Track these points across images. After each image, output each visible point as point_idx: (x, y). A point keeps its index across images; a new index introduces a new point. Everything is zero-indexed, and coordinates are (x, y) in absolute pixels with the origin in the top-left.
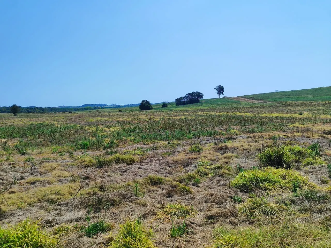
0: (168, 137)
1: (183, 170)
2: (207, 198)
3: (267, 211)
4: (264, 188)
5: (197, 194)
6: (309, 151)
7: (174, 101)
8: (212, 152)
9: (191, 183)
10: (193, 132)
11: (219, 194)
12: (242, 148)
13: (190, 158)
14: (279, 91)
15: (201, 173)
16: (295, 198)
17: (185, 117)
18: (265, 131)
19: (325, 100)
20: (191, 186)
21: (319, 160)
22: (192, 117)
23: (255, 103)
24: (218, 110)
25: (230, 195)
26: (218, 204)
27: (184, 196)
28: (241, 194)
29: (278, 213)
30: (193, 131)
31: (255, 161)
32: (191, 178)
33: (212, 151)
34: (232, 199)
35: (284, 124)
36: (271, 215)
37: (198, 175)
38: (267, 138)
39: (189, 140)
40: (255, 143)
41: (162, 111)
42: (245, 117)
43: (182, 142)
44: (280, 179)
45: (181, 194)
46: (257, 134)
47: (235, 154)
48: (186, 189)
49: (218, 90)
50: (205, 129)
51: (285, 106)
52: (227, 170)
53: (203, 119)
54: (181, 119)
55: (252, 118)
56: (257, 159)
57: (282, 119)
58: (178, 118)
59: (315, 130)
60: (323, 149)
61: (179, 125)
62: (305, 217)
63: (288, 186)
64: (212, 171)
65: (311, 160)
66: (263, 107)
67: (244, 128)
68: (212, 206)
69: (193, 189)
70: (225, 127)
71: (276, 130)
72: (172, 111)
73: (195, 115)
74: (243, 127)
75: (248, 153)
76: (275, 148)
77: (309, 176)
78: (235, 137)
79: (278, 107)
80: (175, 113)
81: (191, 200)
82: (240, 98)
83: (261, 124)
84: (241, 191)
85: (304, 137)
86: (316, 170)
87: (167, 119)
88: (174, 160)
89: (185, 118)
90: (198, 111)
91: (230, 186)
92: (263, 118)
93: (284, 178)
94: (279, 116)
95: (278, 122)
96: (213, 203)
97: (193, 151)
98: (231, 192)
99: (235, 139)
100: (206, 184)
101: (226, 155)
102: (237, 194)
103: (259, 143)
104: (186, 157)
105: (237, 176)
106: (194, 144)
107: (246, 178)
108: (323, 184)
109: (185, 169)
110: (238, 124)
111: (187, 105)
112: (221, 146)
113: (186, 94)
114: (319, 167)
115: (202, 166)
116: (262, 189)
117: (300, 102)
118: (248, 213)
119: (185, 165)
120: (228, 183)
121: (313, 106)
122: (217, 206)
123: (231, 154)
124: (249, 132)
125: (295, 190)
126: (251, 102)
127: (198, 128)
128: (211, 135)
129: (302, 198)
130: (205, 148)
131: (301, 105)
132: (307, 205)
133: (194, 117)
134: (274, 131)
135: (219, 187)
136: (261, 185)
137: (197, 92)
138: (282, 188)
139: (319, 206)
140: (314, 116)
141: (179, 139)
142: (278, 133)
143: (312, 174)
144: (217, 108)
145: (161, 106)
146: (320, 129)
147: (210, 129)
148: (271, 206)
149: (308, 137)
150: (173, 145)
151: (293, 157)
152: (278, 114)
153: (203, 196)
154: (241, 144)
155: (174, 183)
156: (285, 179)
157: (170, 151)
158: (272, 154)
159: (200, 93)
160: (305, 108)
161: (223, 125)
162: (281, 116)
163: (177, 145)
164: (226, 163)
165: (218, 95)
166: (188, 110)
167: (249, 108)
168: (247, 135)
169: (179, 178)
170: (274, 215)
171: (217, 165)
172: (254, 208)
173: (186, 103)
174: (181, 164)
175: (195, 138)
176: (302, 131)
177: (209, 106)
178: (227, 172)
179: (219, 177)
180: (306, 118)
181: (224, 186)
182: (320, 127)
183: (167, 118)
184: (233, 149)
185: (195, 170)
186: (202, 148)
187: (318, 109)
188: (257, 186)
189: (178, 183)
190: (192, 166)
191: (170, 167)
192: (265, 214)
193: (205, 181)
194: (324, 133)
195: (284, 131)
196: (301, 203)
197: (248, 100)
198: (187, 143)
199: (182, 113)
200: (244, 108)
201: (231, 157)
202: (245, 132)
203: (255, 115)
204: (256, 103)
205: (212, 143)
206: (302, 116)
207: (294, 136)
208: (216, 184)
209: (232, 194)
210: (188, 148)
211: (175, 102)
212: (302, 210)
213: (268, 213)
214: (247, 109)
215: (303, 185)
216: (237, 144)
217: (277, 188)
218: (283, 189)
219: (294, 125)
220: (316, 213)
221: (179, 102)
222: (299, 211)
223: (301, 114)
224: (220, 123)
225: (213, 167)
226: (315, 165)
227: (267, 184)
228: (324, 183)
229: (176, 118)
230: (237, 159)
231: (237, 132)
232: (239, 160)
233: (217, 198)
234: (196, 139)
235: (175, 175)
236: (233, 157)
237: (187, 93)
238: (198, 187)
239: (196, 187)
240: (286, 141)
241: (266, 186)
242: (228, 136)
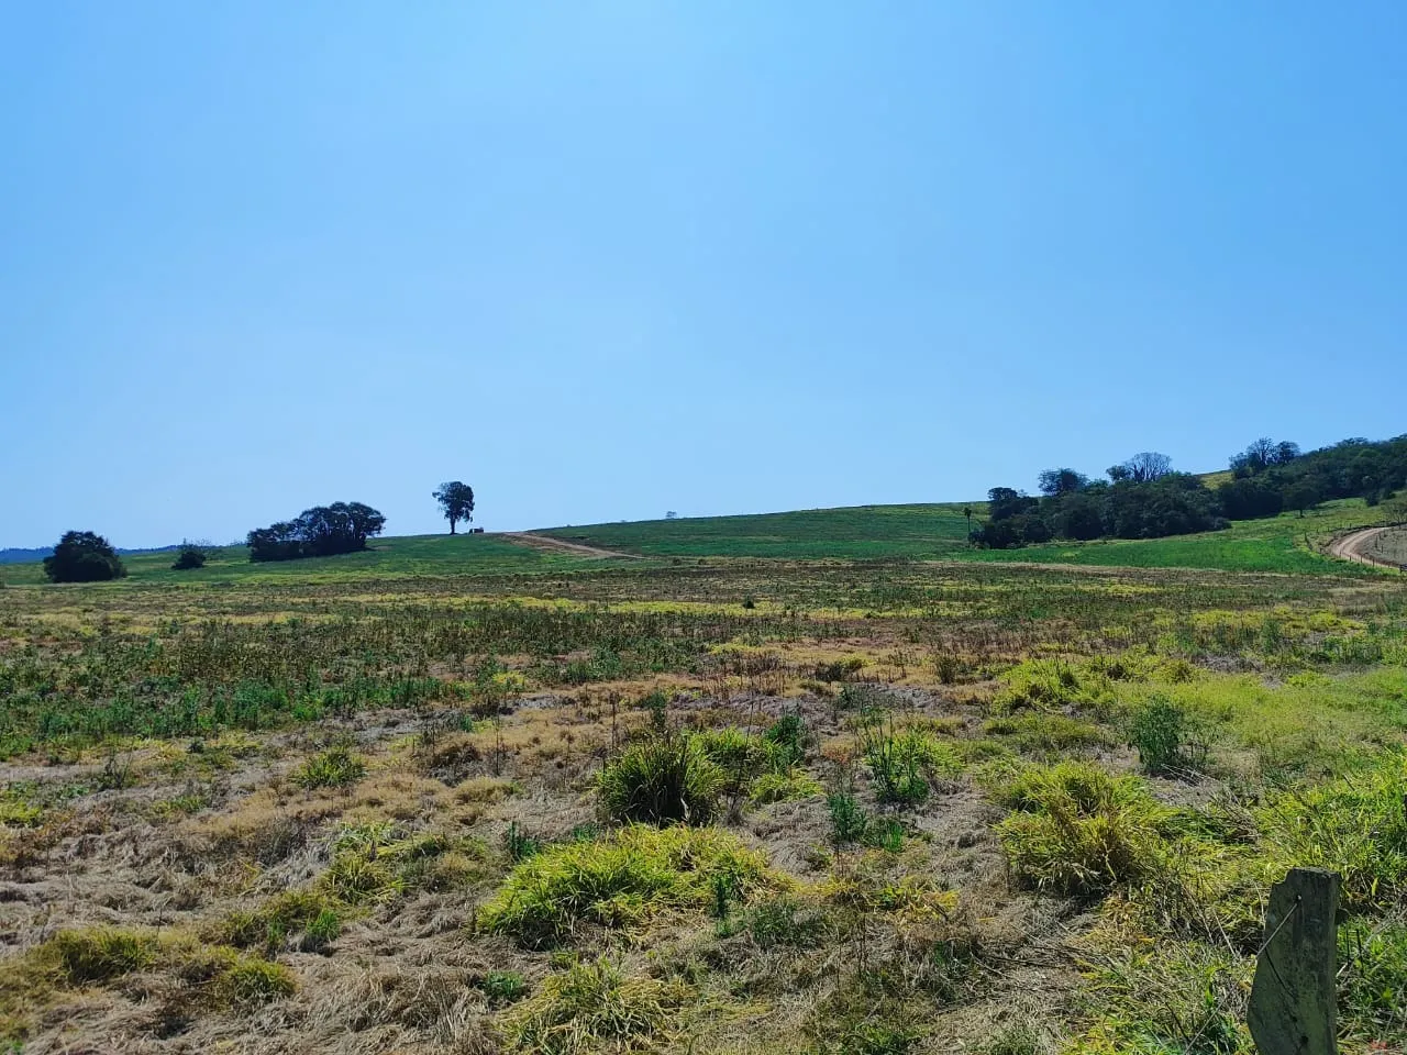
0: (196, 720)
1: (261, 877)
2: (364, 1006)
3: (617, 1017)
4: (612, 916)
5: (319, 991)
6: (769, 747)
7: (244, 539)
8: (405, 779)
9: (297, 939)
10: (324, 688)
11: (424, 976)
12: (537, 748)
13: (298, 818)
14: (680, 516)
15: (349, 882)
16: (718, 946)
17: (292, 615)
18: (628, 673)
19: (822, 555)
20: (292, 958)
21: (804, 779)
22: (326, 619)
23: (594, 558)
24: (448, 587)
25: (472, 972)
26: (414, 1025)
27: (250, 1013)
28: (518, 959)
29: (659, 1018)
30: (325, 681)
31: (582, 805)
32: (293, 915)
33: (410, 770)
34: (480, 988)
35: (694, 645)
36: (633, 1033)
37: (333, 897)
38: (632, 702)
39: (301, 730)
40: (585, 726)
41: (177, 588)
42: (556, 616)
43: (262, 737)
44: (672, 872)
45: (238, 1008)
46: (595, 687)
47: (505, 780)
48: (263, 974)
49: (447, 501)
50: (381, 673)
51: (699, 575)
52: (468, 853)
53: (376, 627)
54: (271, 623)
55: (579, 620)
56: (592, 794)
57: (688, 621)
58: (259, 620)
59: (792, 664)
60: (813, 734)
61: (257, 655)
62: (752, 1019)
63: (698, 895)
64: (403, 868)
65: (776, 781)
66: (624, 574)
67: (546, 662)
68: (387, 1039)
69: (302, 968)
70: (469, 658)
71: (666, 667)
72: (227, 585)
73: (346, 609)
74: (546, 658)
75: (558, 771)
76: (657, 745)
77: (769, 846)
78: (510, 705)
79: (675, 574)
80: (246, 599)
81: (288, 1028)
82: (539, 538)
83: (614, 643)
84: (521, 947)
85: (758, 692)
86: (790, 818)
87: (197, 627)
88: (213, 834)
89: (294, 624)
90: (358, 588)
91: (474, 930)
92: (620, 618)
93: (686, 866)
94: (679, 612)
95: (673, 635)
96: (393, 1026)
97: (315, 782)
98: (476, 957)
99: (508, 712)
100: (368, 935)
101: (466, 786)
102: (501, 962)
103: (601, 723)
104: (279, 813)
105: (509, 879)
106: (327, 744)
107: (545, 884)
108: (815, 873)
109: (270, 871)
110: (524, 648)
111: (306, 561)
112: (446, 746)
113: (305, 513)
114: (803, 807)
115: (355, 847)
116: (603, 924)
117: (745, 560)
118: (542, 1042)
119: (270, 854)
120: (467, 917)
121: (787, 572)
122: (414, 1033)
123: (486, 781)
124: (566, 681)
125: (721, 911)
126: (579, 553)
127: (353, 667)
128: (407, 697)
129: (743, 940)
130: (376, 762)
131: (751, 571)
132: (762, 963)
133: (335, 618)
134: (659, 670)
135: (428, 939)
136: (600, 905)
137: (357, 506)
138: (677, 907)
139: (799, 964)
140: (788, 612)
141: (253, 727)
142: (670, 678)
143: (778, 835)
144: (440, 577)
145: (173, 564)
146: (808, 662)
147: (406, 673)
148: (634, 995)
149: (771, 693)
150: (219, 757)
151: (719, 775)
152: (672, 604)
153: (348, 996)
154: (531, 735)
155: (206, 953)
156: (690, 868)
157: (201, 789)
158: (645, 770)
159: (369, 511)
160: (764, 583)
161: (464, 652)
162: (685, 611)
163: (239, 756)
164: (465, 822)
165: (449, 520)
166: (311, 584)
167: (570, 577)
168: (557, 693)
169: (236, 921)
170: (644, 1030)
171: (425, 834)
172: (567, 1017)
173: (301, 551)
174: (252, 851)
175: (336, 714)
176: (753, 671)
177: (405, 568)
178: (466, 864)
179: (430, 890)
180: (766, 620)
181: (451, 933)
182: (807, 653)
183: (199, 620)
184: (500, 758)
185: (322, 872)
186: (363, 762)
187: (803, 587)
188: (585, 913)
189: (226, 952)
190: (308, 855)
191: (191, 870)
192: (609, 1033)
193: (364, 918)
194: (819, 675)
195: (693, 670)
196: (740, 962)
197: (571, 545)
198: (294, 745)
199: (278, 599)
200: (553, 578)
201: (490, 792)
202: (552, 680)
203: (594, 606)
204: (599, 558)
205: (409, 734)
206: (754, 611)
207: (725, 691)
208: (414, 928)
209: (481, 966)
210: (292, 765)
211: (249, 545)
212: (744, 991)
213: (622, 1027)
214: (564, 581)
215: (751, 886)
216: (514, 733)
217: (658, 911)
218: (682, 912)
219: (728, 646)
220: (789, 992)
221: (267, 547)
222: (734, 993)
223: (750, 605)
224: (452, 645)
225: (405, 846)
226: (790, 798)
227: (621, 901)
228: (816, 869)
229: (246, 619)
230: (513, 800)
231: (520, 679)
232: (525, 803)
233: (413, 995)
234: (337, 722)
235: (217, 912)
236: (496, 791)
237: (310, 507)
238: (328, 953)
239: (318, 956)
240: (699, 714)
241: (621, 906)
242: (481, 701)
